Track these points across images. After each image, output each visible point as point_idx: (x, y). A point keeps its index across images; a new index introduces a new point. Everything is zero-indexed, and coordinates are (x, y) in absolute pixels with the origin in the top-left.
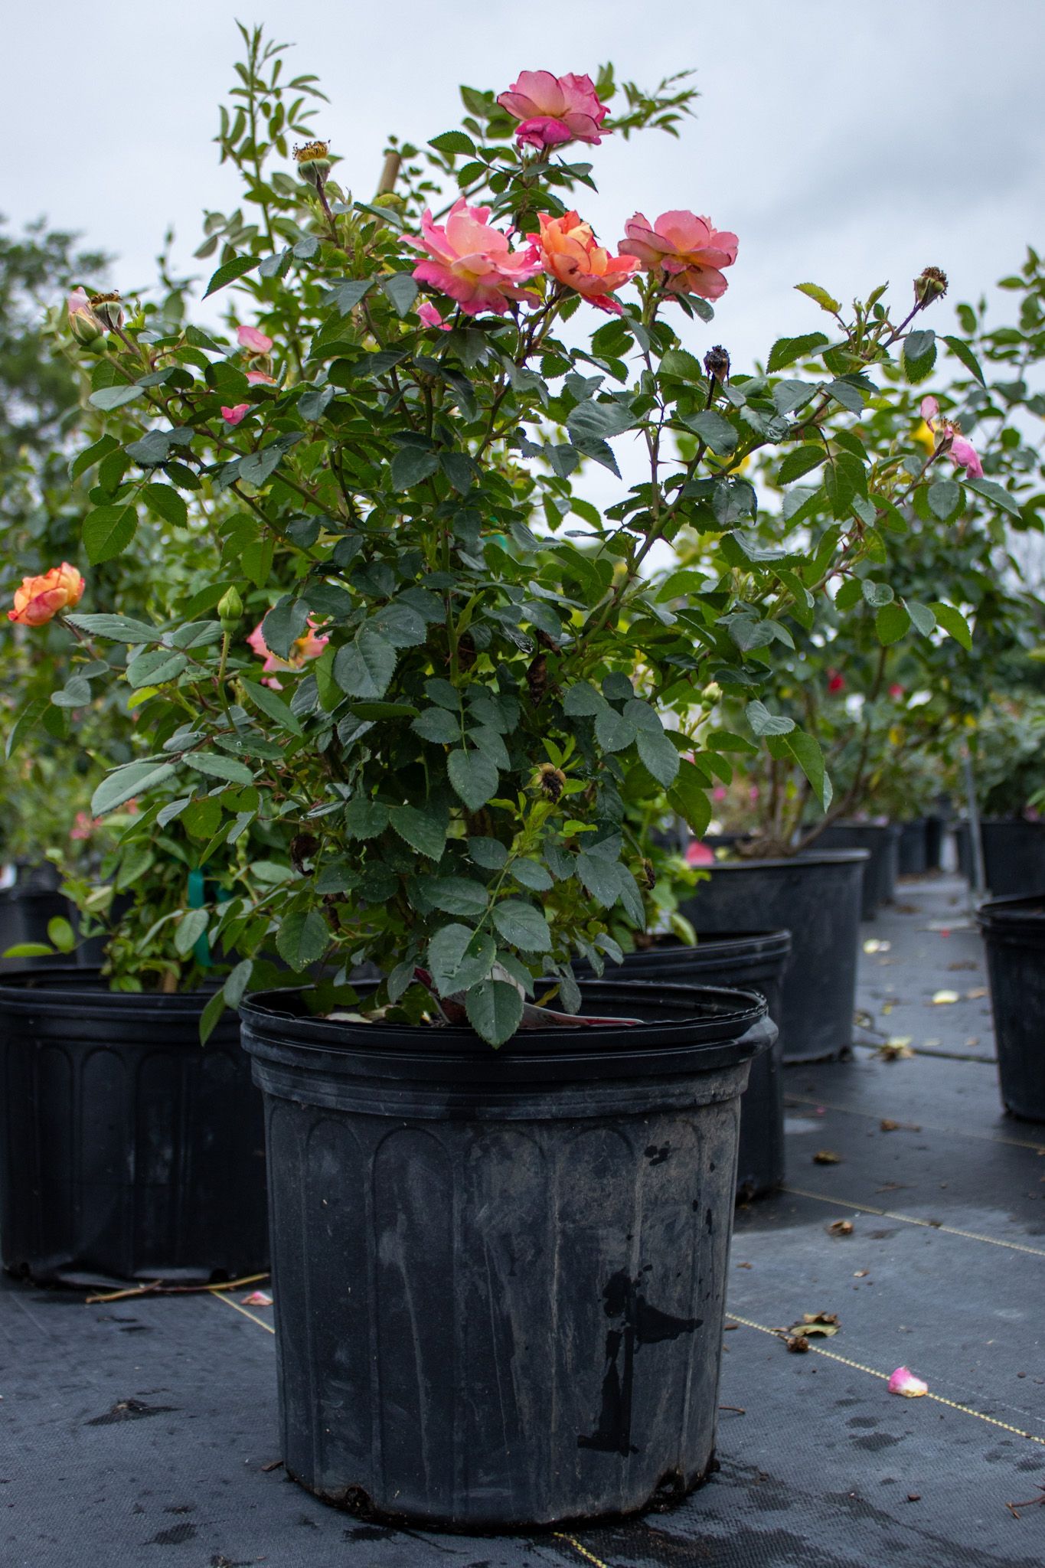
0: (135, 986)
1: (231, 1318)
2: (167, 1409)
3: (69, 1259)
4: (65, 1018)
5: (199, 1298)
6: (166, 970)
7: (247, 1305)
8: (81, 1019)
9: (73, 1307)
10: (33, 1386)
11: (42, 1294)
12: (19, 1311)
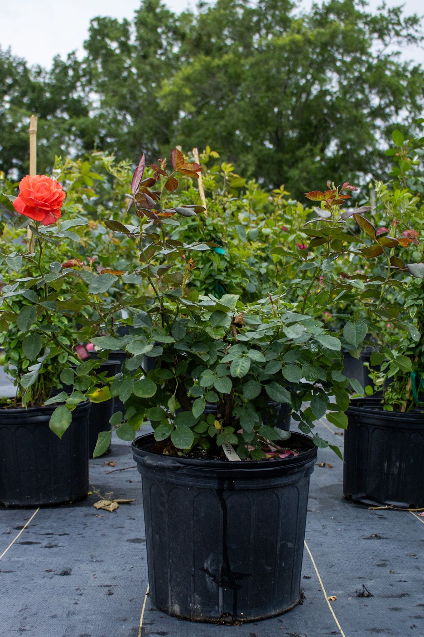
0: (391, 409)
1: (413, 519)
2: (386, 538)
3: (364, 495)
4: (367, 417)
5: (404, 512)
6: (401, 404)
7: (419, 516)
8: (372, 418)
9: (364, 510)
10: (349, 528)
11: (355, 505)
12: (347, 508)
